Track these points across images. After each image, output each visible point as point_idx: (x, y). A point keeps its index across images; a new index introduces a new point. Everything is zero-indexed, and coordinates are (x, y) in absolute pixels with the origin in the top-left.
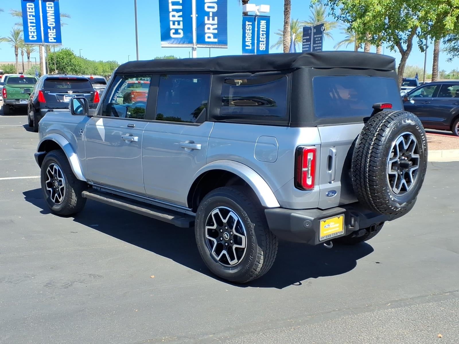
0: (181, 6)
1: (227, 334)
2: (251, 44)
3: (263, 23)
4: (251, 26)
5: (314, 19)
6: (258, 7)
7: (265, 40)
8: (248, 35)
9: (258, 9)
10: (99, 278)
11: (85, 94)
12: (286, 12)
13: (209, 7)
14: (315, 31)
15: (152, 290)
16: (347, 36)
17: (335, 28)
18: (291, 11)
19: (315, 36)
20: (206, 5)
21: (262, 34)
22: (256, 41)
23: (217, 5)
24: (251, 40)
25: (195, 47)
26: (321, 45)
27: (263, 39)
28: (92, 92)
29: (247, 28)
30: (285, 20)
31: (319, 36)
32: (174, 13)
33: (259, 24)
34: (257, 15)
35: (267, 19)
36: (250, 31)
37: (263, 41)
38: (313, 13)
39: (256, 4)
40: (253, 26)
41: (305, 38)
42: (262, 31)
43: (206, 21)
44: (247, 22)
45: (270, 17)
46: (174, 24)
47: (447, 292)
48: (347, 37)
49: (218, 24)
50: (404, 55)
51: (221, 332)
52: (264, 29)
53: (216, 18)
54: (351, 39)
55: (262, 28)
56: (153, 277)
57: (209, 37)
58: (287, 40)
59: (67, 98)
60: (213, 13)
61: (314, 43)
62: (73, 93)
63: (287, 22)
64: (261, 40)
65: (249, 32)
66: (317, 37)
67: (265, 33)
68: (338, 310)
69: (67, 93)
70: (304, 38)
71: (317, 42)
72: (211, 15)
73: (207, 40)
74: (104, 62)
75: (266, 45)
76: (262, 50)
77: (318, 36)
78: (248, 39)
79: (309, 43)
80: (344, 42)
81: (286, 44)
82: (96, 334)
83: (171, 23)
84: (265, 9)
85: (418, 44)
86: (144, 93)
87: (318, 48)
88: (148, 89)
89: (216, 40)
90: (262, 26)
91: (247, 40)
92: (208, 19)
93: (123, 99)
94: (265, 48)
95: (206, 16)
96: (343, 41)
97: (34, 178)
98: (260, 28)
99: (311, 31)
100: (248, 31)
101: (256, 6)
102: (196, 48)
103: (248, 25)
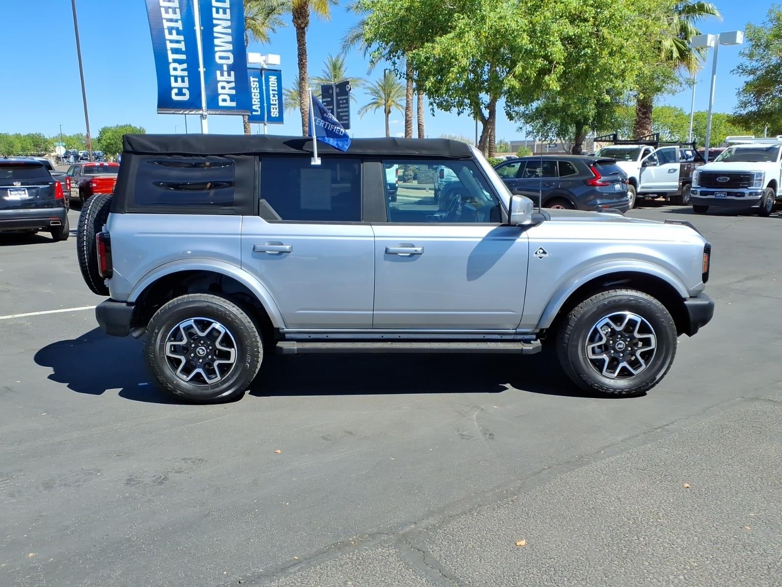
0: (185, 56)
1: (431, 521)
2: (259, 107)
3: (273, 79)
4: (257, 83)
5: (330, 75)
6: (264, 58)
7: (277, 102)
8: (255, 95)
9: (265, 59)
10: (201, 463)
11: (41, 187)
12: (302, 65)
13: (221, 58)
14: (338, 90)
15: (291, 471)
16: (374, 97)
17: (358, 86)
18: (308, 64)
19: (339, 98)
20: (217, 55)
21: (272, 94)
22: (265, 105)
23: (232, 55)
24: (259, 103)
25: (205, 113)
26: (347, 109)
27: (274, 101)
28: (51, 183)
29: (252, 85)
30: (300, 76)
31: (344, 97)
32: (176, 65)
33: (267, 81)
34: (264, 69)
35: (277, 73)
36: (257, 90)
37: (275, 105)
38: (327, 66)
39: (261, 53)
40: (260, 82)
41: (325, 100)
42: (273, 90)
43: (219, 78)
44: (251, 77)
45: (281, 71)
46: (176, 81)
47: (658, 428)
48: (374, 99)
49: (236, 82)
50: (487, 124)
51: (423, 519)
52: (275, 87)
53: (232, 73)
54: (379, 101)
55: (272, 87)
56: (279, 451)
57: (224, 100)
58: (305, 103)
59: (12, 193)
60: (228, 65)
61: (338, 107)
62: (22, 185)
63: (303, 78)
64: (272, 102)
65: (255, 91)
66: (341, 100)
67: (276, 92)
68: (549, 468)
69: (13, 185)
70: (323, 100)
71: (341, 106)
72: (225, 68)
73: (221, 104)
74: (22, 135)
75: (279, 110)
76: (274, 116)
77: (342, 98)
78: (255, 101)
79: (331, 107)
80: (371, 106)
81: (304, 109)
82: (252, 548)
83: (172, 79)
84: (274, 60)
85: (505, 110)
86: (111, 179)
87: (344, 114)
88: (117, 174)
89: (234, 104)
90: (272, 84)
91: (253, 103)
92: (222, 75)
93: (78, 190)
94: (278, 114)
95: (218, 70)
96: (369, 105)
97: (7, 319)
98: (269, 86)
99: (333, 91)
100: (254, 89)
101: (262, 56)
102: (206, 116)
103: (254, 81)
